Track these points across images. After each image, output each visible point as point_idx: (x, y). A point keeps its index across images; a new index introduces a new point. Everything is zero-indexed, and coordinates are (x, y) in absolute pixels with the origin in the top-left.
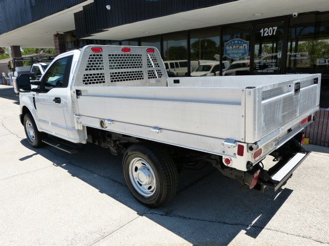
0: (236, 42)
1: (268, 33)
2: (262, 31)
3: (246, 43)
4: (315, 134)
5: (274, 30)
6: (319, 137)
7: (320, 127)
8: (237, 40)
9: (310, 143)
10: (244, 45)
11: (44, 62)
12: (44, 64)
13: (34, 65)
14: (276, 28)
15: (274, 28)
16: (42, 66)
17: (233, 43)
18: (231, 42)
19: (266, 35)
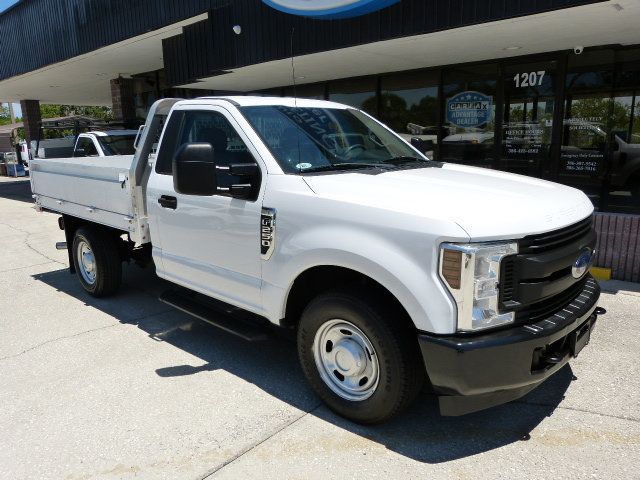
0: (469, 97)
1: (528, 81)
2: (517, 78)
3: (487, 100)
4: (622, 261)
5: (538, 76)
6: (629, 265)
7: (631, 248)
8: (471, 94)
9: (613, 277)
10: (483, 103)
11: (101, 130)
12: (101, 134)
13: (82, 135)
14: (542, 73)
15: (539, 73)
16: (98, 138)
17: (462, 98)
18: (459, 97)
19: (524, 84)
